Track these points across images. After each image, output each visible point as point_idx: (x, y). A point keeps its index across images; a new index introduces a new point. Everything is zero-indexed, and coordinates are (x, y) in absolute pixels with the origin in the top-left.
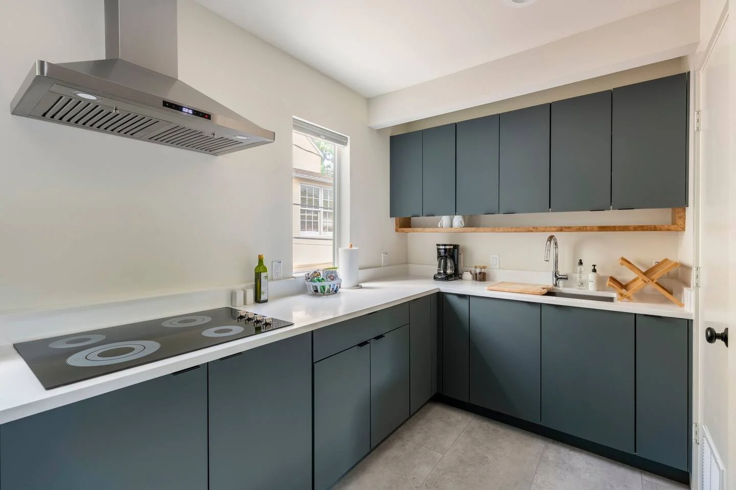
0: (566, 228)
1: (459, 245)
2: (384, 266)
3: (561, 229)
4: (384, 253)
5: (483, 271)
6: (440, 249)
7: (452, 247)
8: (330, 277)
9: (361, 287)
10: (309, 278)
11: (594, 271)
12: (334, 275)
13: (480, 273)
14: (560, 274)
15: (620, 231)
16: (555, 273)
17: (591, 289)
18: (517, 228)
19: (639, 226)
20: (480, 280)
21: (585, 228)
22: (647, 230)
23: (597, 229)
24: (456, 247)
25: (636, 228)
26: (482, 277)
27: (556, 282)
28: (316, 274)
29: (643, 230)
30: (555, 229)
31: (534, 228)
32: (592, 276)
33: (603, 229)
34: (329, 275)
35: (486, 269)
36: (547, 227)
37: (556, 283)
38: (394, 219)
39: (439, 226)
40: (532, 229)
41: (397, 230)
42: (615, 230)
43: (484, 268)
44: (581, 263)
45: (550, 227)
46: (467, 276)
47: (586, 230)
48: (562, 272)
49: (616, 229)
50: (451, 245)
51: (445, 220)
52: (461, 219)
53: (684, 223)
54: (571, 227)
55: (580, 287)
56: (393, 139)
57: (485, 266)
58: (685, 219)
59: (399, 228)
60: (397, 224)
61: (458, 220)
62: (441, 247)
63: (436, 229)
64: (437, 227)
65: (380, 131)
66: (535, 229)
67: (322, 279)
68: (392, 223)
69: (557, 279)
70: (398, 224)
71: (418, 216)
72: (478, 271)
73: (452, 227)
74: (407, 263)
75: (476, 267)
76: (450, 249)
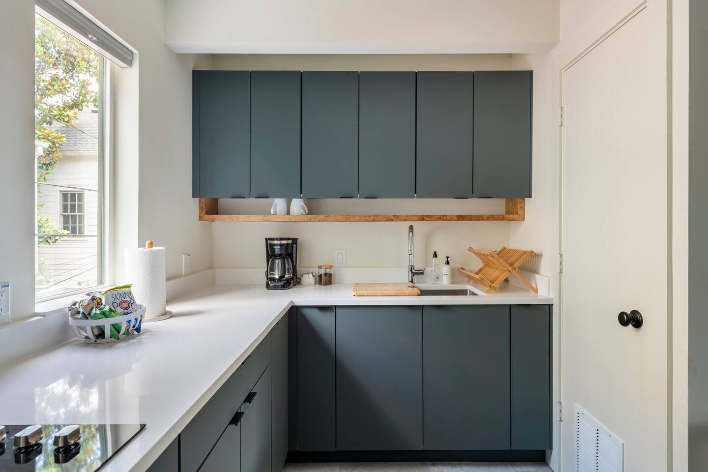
0: (427, 216)
1: (297, 239)
2: (185, 275)
3: (422, 218)
4: (184, 254)
5: (328, 271)
6: (272, 245)
7: (290, 242)
8: (120, 305)
9: (172, 315)
10: (78, 313)
11: (448, 263)
12: (128, 299)
13: (326, 274)
14: (415, 269)
15: (475, 220)
16: (411, 268)
17: (445, 283)
18: (376, 216)
19: (491, 216)
20: (326, 284)
21: (445, 217)
22: (497, 220)
23: (456, 218)
24: (295, 241)
25: (488, 218)
26: (326, 280)
27: (412, 277)
28: (95, 301)
29: (494, 220)
30: (416, 218)
31: (394, 216)
32: (446, 269)
33: (461, 218)
34: (118, 302)
35: (332, 269)
36: (408, 216)
37: (412, 280)
38: (197, 199)
39: (272, 212)
40: (393, 218)
41: (201, 218)
42: (471, 220)
43: (331, 267)
44: (435, 255)
45: (412, 216)
46: (308, 279)
47: (447, 220)
48: (418, 267)
49: (473, 218)
50: (289, 239)
51: (279, 204)
52: (302, 203)
53: (524, 213)
54: (433, 216)
55: (436, 282)
56: (198, 76)
57: (331, 264)
58: (524, 209)
59: (206, 214)
60: (201, 208)
61: (297, 205)
62: (276, 242)
63: (267, 217)
64: (269, 213)
65: (182, 57)
66: (396, 218)
67: (111, 310)
68: (194, 205)
69: (414, 274)
70: (204, 208)
71: (244, 198)
72: (322, 272)
73: (288, 213)
74: (212, 268)
75: (320, 267)
76: (287, 244)
